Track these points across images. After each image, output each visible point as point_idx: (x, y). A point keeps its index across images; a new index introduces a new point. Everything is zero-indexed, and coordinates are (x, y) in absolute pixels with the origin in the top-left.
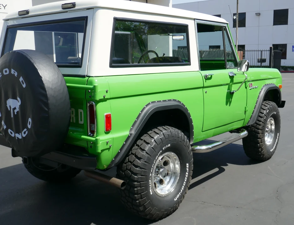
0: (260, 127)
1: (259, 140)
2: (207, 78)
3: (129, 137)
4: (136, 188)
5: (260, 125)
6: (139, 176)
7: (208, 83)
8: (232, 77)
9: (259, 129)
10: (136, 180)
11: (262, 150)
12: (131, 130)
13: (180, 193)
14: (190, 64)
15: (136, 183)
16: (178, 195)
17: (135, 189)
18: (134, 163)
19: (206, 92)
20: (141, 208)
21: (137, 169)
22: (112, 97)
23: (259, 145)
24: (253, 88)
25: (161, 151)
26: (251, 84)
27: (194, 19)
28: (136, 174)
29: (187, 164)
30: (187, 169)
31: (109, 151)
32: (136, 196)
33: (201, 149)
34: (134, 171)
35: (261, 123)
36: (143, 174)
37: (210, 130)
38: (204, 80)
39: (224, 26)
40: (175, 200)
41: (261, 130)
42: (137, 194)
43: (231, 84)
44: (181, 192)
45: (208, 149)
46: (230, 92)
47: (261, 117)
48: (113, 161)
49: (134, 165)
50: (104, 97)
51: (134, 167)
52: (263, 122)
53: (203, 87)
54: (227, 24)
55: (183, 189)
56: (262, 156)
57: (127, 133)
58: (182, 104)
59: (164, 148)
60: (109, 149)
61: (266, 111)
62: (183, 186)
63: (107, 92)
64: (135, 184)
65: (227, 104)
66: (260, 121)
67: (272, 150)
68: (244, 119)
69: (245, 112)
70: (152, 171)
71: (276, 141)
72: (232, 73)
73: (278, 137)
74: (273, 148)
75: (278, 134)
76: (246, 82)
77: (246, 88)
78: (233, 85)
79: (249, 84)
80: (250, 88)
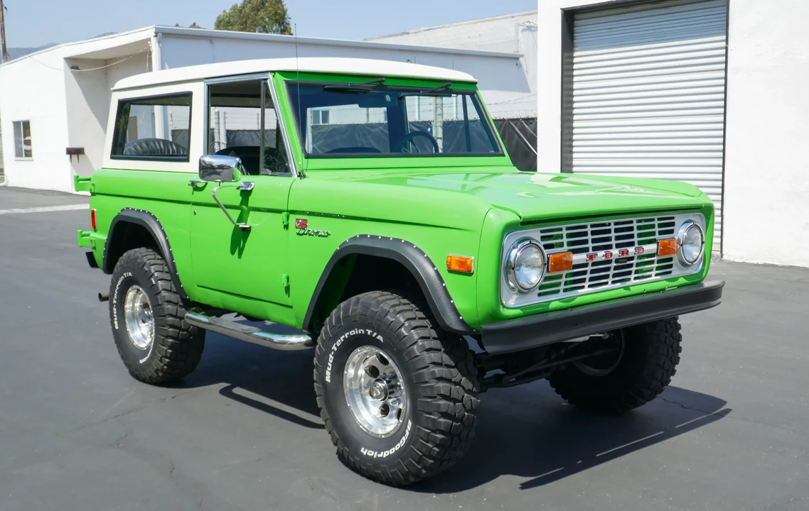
2: (195, 188)
7: (198, 197)
8: (246, 194)
16: (145, 359)
25: (123, 277)
26: (306, 221)
27: (204, 80)
38: (192, 190)
39: (264, 79)
40: (140, 361)
43: (245, 208)
46: (239, 226)
50: (91, 190)
53: (193, 203)
57: (106, 238)
58: (158, 222)
59: (125, 275)
60: (95, 248)
62: (150, 352)
65: (233, 252)
67: (371, 453)
68: (291, 307)
69: (287, 289)
70: (115, 297)
71: (401, 442)
72: (248, 184)
73: (407, 433)
74: (379, 453)
75: (410, 423)
76: (285, 211)
77: (286, 227)
78: (250, 212)
79: (297, 220)
80: (298, 230)
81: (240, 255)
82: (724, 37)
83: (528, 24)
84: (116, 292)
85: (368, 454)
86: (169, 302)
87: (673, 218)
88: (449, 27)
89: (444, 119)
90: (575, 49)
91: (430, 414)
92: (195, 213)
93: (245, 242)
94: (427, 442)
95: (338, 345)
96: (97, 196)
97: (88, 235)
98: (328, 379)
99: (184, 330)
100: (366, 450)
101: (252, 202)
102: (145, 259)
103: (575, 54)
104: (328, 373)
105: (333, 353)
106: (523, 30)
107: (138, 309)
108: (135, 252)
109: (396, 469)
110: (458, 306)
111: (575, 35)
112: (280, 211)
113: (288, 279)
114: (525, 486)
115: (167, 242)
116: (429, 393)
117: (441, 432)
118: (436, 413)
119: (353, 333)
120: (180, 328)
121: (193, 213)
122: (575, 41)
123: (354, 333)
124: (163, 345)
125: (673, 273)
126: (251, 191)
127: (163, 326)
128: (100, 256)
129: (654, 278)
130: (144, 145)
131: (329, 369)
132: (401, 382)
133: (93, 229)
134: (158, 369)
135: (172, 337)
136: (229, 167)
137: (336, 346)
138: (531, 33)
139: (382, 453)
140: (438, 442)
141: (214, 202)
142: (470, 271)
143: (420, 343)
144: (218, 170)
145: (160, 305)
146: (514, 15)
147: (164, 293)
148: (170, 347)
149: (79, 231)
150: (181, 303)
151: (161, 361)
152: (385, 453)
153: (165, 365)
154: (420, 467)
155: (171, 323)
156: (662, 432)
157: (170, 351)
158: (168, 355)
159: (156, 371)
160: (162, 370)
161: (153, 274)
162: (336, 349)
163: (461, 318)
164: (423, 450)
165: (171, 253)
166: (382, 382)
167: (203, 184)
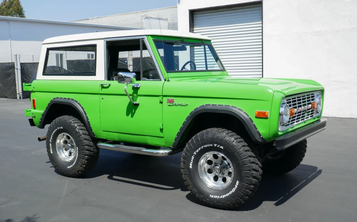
2: (103, 87)
3: (43, 114)
7: (104, 91)
8: (136, 89)
12: (45, 110)
16: (71, 166)
22: (36, 91)
24: (176, 105)
25: (57, 129)
26: (174, 100)
27: (104, 39)
29: (77, 148)
30: (77, 151)
37: (112, 133)
38: (101, 88)
39: (142, 39)
40: (68, 168)
43: (135, 95)
48: (39, 125)
50: (32, 90)
53: (100, 94)
54: (146, 36)
55: (74, 164)
57: (42, 112)
58: (79, 103)
60: (35, 117)
62: (75, 162)
63: (34, 88)
65: (127, 115)
67: (216, 197)
68: (163, 137)
69: (162, 130)
70: (51, 139)
71: (233, 190)
72: (138, 85)
73: (236, 186)
74: (220, 196)
75: (238, 182)
76: (161, 96)
77: (161, 102)
78: (138, 97)
79: (168, 99)
80: (169, 104)
81: (132, 116)
82: (261, 22)
83: (146, 16)
84: (52, 136)
85: (214, 197)
86: (86, 139)
87: (314, 94)
88: (108, 17)
89: (133, 57)
90: (194, 27)
91: (248, 177)
92: (103, 99)
93: (135, 110)
94: (246, 189)
95: (197, 152)
96: (35, 93)
97: (30, 111)
98: (191, 167)
99: (92, 152)
100: (213, 196)
101: (140, 92)
102: (71, 121)
103: (195, 29)
104: (191, 164)
105: (194, 156)
106: (144, 19)
107: (62, 144)
108: (64, 118)
109: (230, 202)
110: (261, 132)
111: (194, 21)
112: (158, 96)
113: (163, 125)
114: (277, 204)
115: (85, 112)
116: (248, 169)
117: (253, 185)
118: (251, 177)
119: (205, 146)
120: (90, 151)
121: (101, 99)
122: (194, 23)
123: (207, 146)
124: (83, 159)
125: (314, 116)
126: (139, 88)
127: (83, 150)
128: (37, 120)
129: (310, 118)
130: (51, 69)
131: (192, 162)
132: (231, 165)
133: (33, 108)
134: (79, 170)
135: (87, 155)
136: (130, 78)
137: (196, 152)
138: (148, 20)
139: (222, 196)
140: (251, 189)
141: (125, 93)
142: (267, 117)
143: (242, 148)
144: (125, 79)
145: (81, 141)
146: (137, 12)
147: (83, 136)
148: (86, 160)
149: (26, 109)
150: (90, 140)
151: (81, 166)
152: (223, 196)
153: (83, 168)
154: (242, 200)
155: (87, 149)
156: (305, 180)
157: (86, 161)
158: (85, 163)
159: (78, 171)
160: (81, 171)
161: (77, 127)
162: (196, 154)
163: (261, 137)
164: (245, 193)
165: (87, 117)
166: (218, 166)
167: (108, 86)
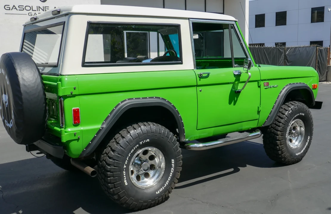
0: (279, 128)
1: (278, 142)
2: (201, 77)
3: (100, 130)
4: (109, 177)
5: (279, 126)
6: (112, 167)
7: (203, 81)
8: (238, 76)
9: (278, 131)
10: (109, 170)
11: (282, 153)
12: (103, 123)
13: (163, 188)
14: (182, 63)
15: (109, 173)
16: (162, 189)
17: (108, 179)
18: (109, 155)
19: (201, 90)
20: (116, 197)
21: (111, 160)
22: (80, 93)
23: (278, 147)
24: (270, 88)
25: (138, 145)
26: (268, 83)
27: (189, 19)
28: (109, 165)
29: (173, 160)
30: (173, 165)
31: (78, 141)
32: (109, 185)
33: (196, 147)
34: (108, 162)
35: (281, 124)
36: (115, 165)
38: (198, 79)
39: (231, 24)
40: (157, 193)
41: (280, 131)
42: (110, 183)
43: (237, 82)
44: (165, 187)
45: (204, 147)
46: (235, 91)
47: (282, 118)
48: (83, 151)
49: (108, 157)
50: (71, 94)
51: (108, 158)
52: (283, 124)
53: (197, 86)
54: (235, 21)
55: (167, 184)
56: (283, 159)
57: (99, 126)
58: (168, 101)
59: (141, 143)
61: (289, 112)
62: (168, 181)
63: (75, 89)
64: (107, 174)
65: (230, 103)
66: (280, 122)
67: (299, 153)
68: (257, 119)
69: (259, 112)
70: (126, 163)
71: (306, 144)
72: (238, 71)
73: (308, 140)
74: (301, 152)
75: (309, 137)
76: (259, 80)
77: (259, 87)
78: (239, 84)
79: (264, 83)
80: (265, 87)
81: (234, 104)
84: (127, 159)
93: (237, 98)
100: (297, 154)
104: (287, 134)
105: (289, 126)
112: (256, 81)
119: (295, 116)
121: (199, 91)
126: (240, 74)
137: (290, 123)
142: (317, 88)
167: (207, 75)
